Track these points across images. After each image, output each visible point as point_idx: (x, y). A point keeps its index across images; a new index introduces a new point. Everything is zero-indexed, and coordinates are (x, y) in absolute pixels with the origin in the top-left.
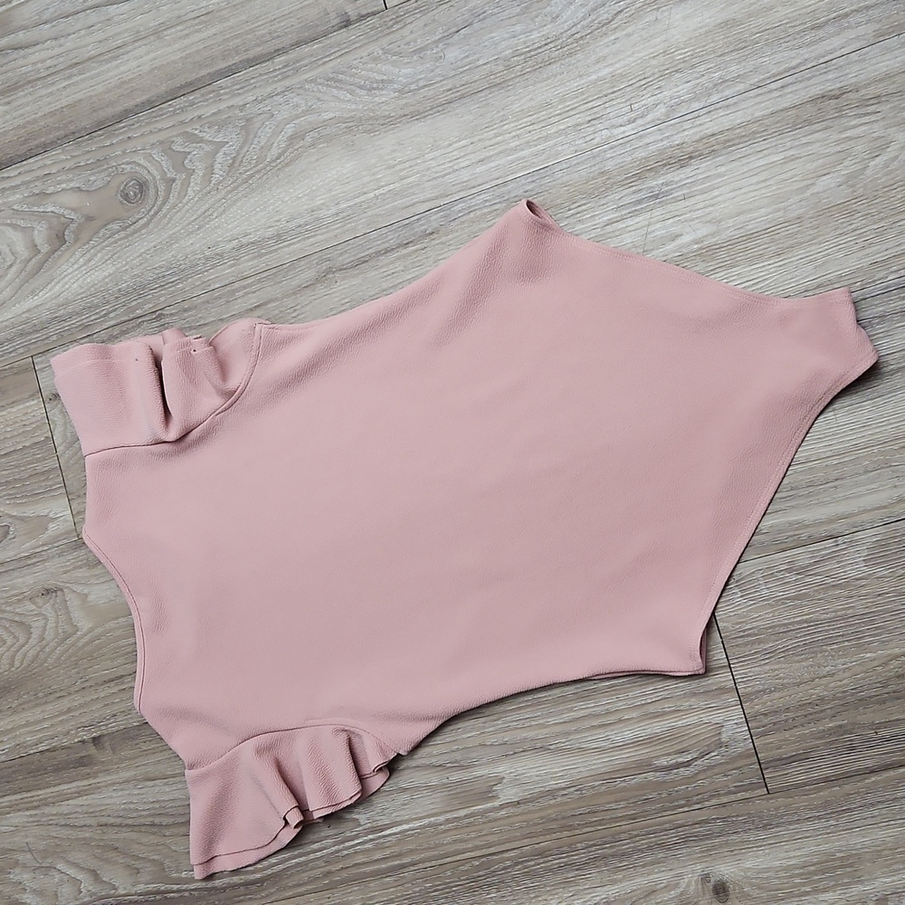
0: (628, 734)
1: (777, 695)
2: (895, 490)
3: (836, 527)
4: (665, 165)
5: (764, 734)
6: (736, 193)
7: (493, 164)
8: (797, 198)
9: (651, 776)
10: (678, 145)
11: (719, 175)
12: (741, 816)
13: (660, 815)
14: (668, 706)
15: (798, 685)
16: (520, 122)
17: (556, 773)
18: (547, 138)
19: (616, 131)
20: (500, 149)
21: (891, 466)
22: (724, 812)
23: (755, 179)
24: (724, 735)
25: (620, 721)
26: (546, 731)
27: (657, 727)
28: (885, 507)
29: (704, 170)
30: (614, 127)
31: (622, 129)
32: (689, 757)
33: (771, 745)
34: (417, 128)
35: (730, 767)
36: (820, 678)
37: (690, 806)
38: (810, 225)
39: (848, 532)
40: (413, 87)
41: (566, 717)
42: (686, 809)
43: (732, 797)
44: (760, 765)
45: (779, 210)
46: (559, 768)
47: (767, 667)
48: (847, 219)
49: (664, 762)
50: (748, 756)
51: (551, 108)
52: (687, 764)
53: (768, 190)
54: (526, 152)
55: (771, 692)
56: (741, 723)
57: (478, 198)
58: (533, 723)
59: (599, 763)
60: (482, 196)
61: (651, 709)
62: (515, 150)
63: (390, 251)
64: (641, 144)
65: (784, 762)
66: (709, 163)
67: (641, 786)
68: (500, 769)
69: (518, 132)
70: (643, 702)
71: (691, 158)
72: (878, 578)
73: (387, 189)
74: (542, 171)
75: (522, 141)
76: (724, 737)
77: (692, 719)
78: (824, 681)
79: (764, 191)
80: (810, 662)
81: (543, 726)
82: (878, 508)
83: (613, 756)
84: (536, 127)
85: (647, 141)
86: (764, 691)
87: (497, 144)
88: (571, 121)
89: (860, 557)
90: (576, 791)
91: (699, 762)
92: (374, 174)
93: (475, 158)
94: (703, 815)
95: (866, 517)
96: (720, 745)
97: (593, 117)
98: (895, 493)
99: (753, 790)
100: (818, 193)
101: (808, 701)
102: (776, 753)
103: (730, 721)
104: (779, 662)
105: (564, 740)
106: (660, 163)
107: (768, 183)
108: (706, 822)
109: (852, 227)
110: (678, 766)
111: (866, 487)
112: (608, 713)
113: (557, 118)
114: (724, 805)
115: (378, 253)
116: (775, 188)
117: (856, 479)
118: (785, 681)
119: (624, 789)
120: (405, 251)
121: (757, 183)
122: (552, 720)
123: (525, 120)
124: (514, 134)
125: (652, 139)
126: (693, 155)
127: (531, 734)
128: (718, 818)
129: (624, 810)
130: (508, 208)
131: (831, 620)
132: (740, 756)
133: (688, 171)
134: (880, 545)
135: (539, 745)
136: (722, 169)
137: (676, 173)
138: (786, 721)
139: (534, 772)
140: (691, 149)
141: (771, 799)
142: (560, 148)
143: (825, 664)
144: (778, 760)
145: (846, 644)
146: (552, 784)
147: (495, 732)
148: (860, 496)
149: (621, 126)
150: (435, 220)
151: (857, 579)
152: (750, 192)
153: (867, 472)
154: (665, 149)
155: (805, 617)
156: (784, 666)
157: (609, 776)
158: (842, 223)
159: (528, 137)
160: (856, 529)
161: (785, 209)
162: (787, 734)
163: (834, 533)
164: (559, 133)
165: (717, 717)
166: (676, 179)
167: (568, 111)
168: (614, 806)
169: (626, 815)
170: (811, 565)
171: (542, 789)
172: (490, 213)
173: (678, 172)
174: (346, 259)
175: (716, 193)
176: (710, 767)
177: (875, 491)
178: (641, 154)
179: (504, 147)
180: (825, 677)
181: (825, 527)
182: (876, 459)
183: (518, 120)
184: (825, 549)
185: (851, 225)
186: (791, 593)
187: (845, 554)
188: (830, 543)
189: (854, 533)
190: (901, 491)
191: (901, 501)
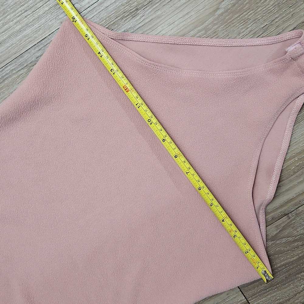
3: (286, 209)
4: (122, 18)
6: (173, 25)
7: (8, 45)
8: (210, 20)
10: (126, 3)
11: (159, 17)
15: (289, 300)
16: (17, 11)
18: (39, 18)
36: (299, 293)
38: (223, 35)
39: (293, 209)
47: (269, 296)
48: (244, 26)
53: (191, 19)
54: (28, 31)
57: (6, 69)
60: (9, 67)
62: (20, 31)
66: (150, 10)
69: (18, 19)
71: (137, 10)
74: (43, 41)
75: (23, 24)
79: (189, 20)
80: (292, 286)
84: (29, 12)
87: (6, 30)
95: (301, 198)
106: (119, 18)
109: (249, 29)
118: (281, 300)
123: (20, 9)
124: (15, 21)
130: (29, 71)
133: (138, 19)
136: (159, 12)
137: (131, 22)
140: (136, 3)
142: (50, 23)
143: (300, 285)
153: (295, 173)
154: (119, 7)
156: (278, 293)
158: (242, 29)
159: (26, 21)
160: (297, 207)
163: (286, 212)
164: (46, 13)
166: (132, 26)
178: (104, 15)
179: (12, 31)
180: (302, 291)
181: (280, 211)
182: (298, 164)
183: (15, 11)
184: (283, 222)
185: (248, 28)
186: (272, 252)
187: (295, 222)
188: (285, 218)
189: (297, 209)
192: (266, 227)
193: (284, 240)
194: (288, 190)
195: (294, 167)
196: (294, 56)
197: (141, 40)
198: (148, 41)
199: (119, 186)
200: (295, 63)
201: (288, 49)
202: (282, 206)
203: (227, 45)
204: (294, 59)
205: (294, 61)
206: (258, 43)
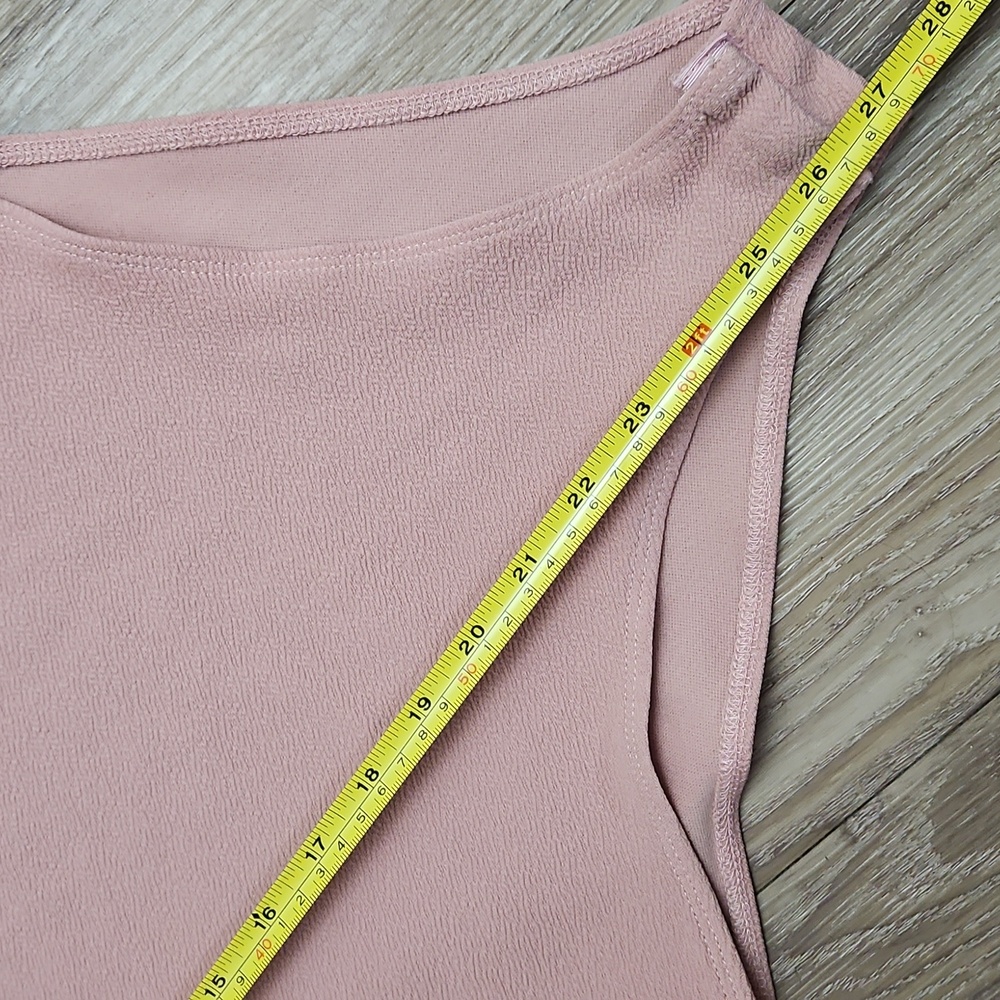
2: (926, 644)
6: (177, 70)
11: (110, 48)
21: (887, 588)
28: (920, 697)
29: (65, 47)
39: (862, 797)
45: (304, 69)
48: (484, 15)
53: (251, 30)
71: (18, 32)
79: (241, 36)
82: (908, 706)
95: (888, 740)
98: (931, 652)
109: (505, 28)
116: (264, 15)
121: (216, 22)
133: (28, 68)
148: (850, 695)
151: (942, 903)
152: (207, 53)
153: (837, 629)
158: (477, 29)
160: (877, 783)
161: (318, 59)
163: (834, 813)
175: (126, 94)
177: (875, 669)
181: (801, 812)
182: (845, 588)
184: (829, 863)
185: (500, 24)
187: (882, 855)
188: (833, 844)
189: (878, 793)
190: (944, 640)
191: (954, 661)
192: (756, 894)
193: (848, 945)
194: (821, 713)
195: (826, 605)
196: (715, 102)
197: (53, 159)
198: (85, 155)
199: (77, 798)
200: (731, 135)
201: (682, 76)
202: (807, 789)
203: (423, 114)
204: (716, 118)
205: (722, 129)
206: (555, 79)
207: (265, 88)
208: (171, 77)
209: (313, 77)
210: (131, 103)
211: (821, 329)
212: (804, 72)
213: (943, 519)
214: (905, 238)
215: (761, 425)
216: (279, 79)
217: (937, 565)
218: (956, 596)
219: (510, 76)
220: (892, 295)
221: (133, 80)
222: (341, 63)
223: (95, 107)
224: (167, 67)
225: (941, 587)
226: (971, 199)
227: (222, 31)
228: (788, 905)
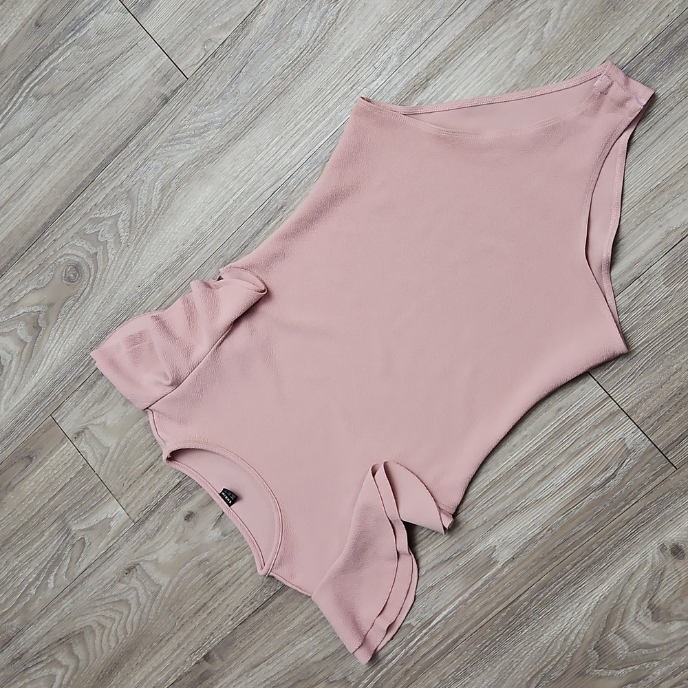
0: (564, 475)
1: (650, 400)
2: (662, 228)
3: (635, 271)
4: (413, 93)
5: (654, 431)
6: (467, 88)
8: (508, 73)
9: (593, 496)
10: (415, 76)
11: (451, 83)
12: (666, 493)
13: (612, 520)
14: (582, 443)
15: (661, 387)
16: (307, 109)
17: (530, 524)
18: (329, 111)
19: (371, 86)
20: (301, 133)
21: (651, 214)
22: (653, 497)
23: (476, 74)
24: (628, 445)
25: (555, 469)
26: (509, 499)
27: (582, 461)
28: (660, 243)
29: (439, 84)
30: (369, 84)
31: (375, 82)
32: (613, 471)
33: (662, 435)
34: (242, 144)
35: (643, 463)
36: (673, 375)
37: (628, 503)
38: (524, 86)
39: (644, 270)
40: (227, 120)
41: (518, 483)
42: (627, 507)
43: (654, 484)
44: (662, 453)
45: (500, 86)
46: (529, 521)
47: (635, 385)
48: (547, 71)
49: (597, 482)
50: (651, 451)
51: (323, 91)
52: (614, 475)
53: (487, 77)
54: (320, 127)
55: (645, 400)
56: (636, 430)
58: (497, 499)
59: (554, 504)
61: (572, 450)
62: (312, 128)
63: (259, 232)
64: (392, 86)
65: (677, 442)
66: (441, 77)
67: (590, 507)
68: (491, 541)
69: (309, 116)
70: (565, 448)
71: (428, 80)
72: (678, 291)
73: (239, 193)
75: (314, 121)
76: (629, 446)
77: (602, 445)
78: (676, 376)
79: (485, 79)
80: (661, 368)
81: (506, 497)
82: (657, 245)
83: (562, 495)
84: (318, 108)
85: (394, 83)
86: (640, 402)
87: (298, 130)
88: (340, 94)
89: (660, 283)
90: (548, 530)
91: (621, 470)
92: (226, 187)
93: (288, 146)
94: (640, 506)
95: (651, 255)
96: (629, 452)
97: (352, 84)
98: (663, 231)
99: (665, 472)
100: (519, 64)
101: (673, 394)
102: (668, 440)
103: (628, 433)
104: (642, 378)
105: (523, 501)
106: (410, 93)
107: (485, 73)
108: (645, 509)
110: (608, 480)
111: (642, 235)
112: (544, 467)
113: (330, 96)
114: (651, 492)
115: (253, 237)
116: (490, 74)
117: (633, 234)
118: (651, 388)
119: (580, 514)
120: (269, 227)
121: (478, 76)
122: (509, 491)
123: (310, 106)
124: (306, 119)
125: (397, 80)
126: (428, 78)
127: (500, 507)
128: (651, 503)
129: (586, 529)
130: (324, 167)
131: (663, 333)
132: (646, 453)
133: (430, 89)
134: (670, 268)
135: (508, 512)
136: (452, 78)
137: (423, 94)
138: (664, 415)
139: (514, 532)
140: (425, 74)
141: (680, 472)
142: (340, 114)
143: (672, 364)
144: (672, 444)
145: (679, 344)
146: (530, 534)
147: (475, 518)
148: (641, 243)
149: (373, 81)
150: (280, 198)
151: (666, 298)
152: (476, 83)
153: (638, 225)
154: (408, 82)
155: (643, 340)
156: (646, 379)
157: (565, 510)
158: (544, 75)
159: (317, 116)
160: (648, 267)
161: (504, 84)
162: (670, 423)
163: (636, 275)
164: (335, 105)
165: (618, 434)
166: (425, 98)
167: (335, 88)
168: (578, 529)
169: (590, 530)
170: (631, 303)
171: (525, 541)
172: (314, 176)
173: (424, 92)
174: (233, 250)
175: (454, 95)
176: (630, 471)
177: (649, 235)
178: (394, 93)
179: (304, 130)
180: (676, 373)
182: (639, 215)
183: (305, 109)
185: (550, 73)
186: (627, 328)
188: (636, 283)
190: (666, 227)
191: (669, 233)
196: (602, 89)
197: (435, 111)
198: (444, 110)
200: (607, 98)
202: (630, 269)
204: (604, 93)
205: (605, 96)
206: (565, 86)
207: (490, 91)
208: (466, 90)
209: (502, 88)
210: (456, 96)
211: (633, 147)
212: (627, 83)
213: (666, 196)
214: (655, 124)
215: (617, 172)
216: (493, 89)
217: (664, 207)
218: (669, 216)
219: (552, 86)
220: (652, 138)
221: (456, 91)
222: (509, 86)
223: (446, 98)
224: (465, 88)
225: (666, 214)
226: (673, 112)
227: (479, 78)
228: (623, 300)
